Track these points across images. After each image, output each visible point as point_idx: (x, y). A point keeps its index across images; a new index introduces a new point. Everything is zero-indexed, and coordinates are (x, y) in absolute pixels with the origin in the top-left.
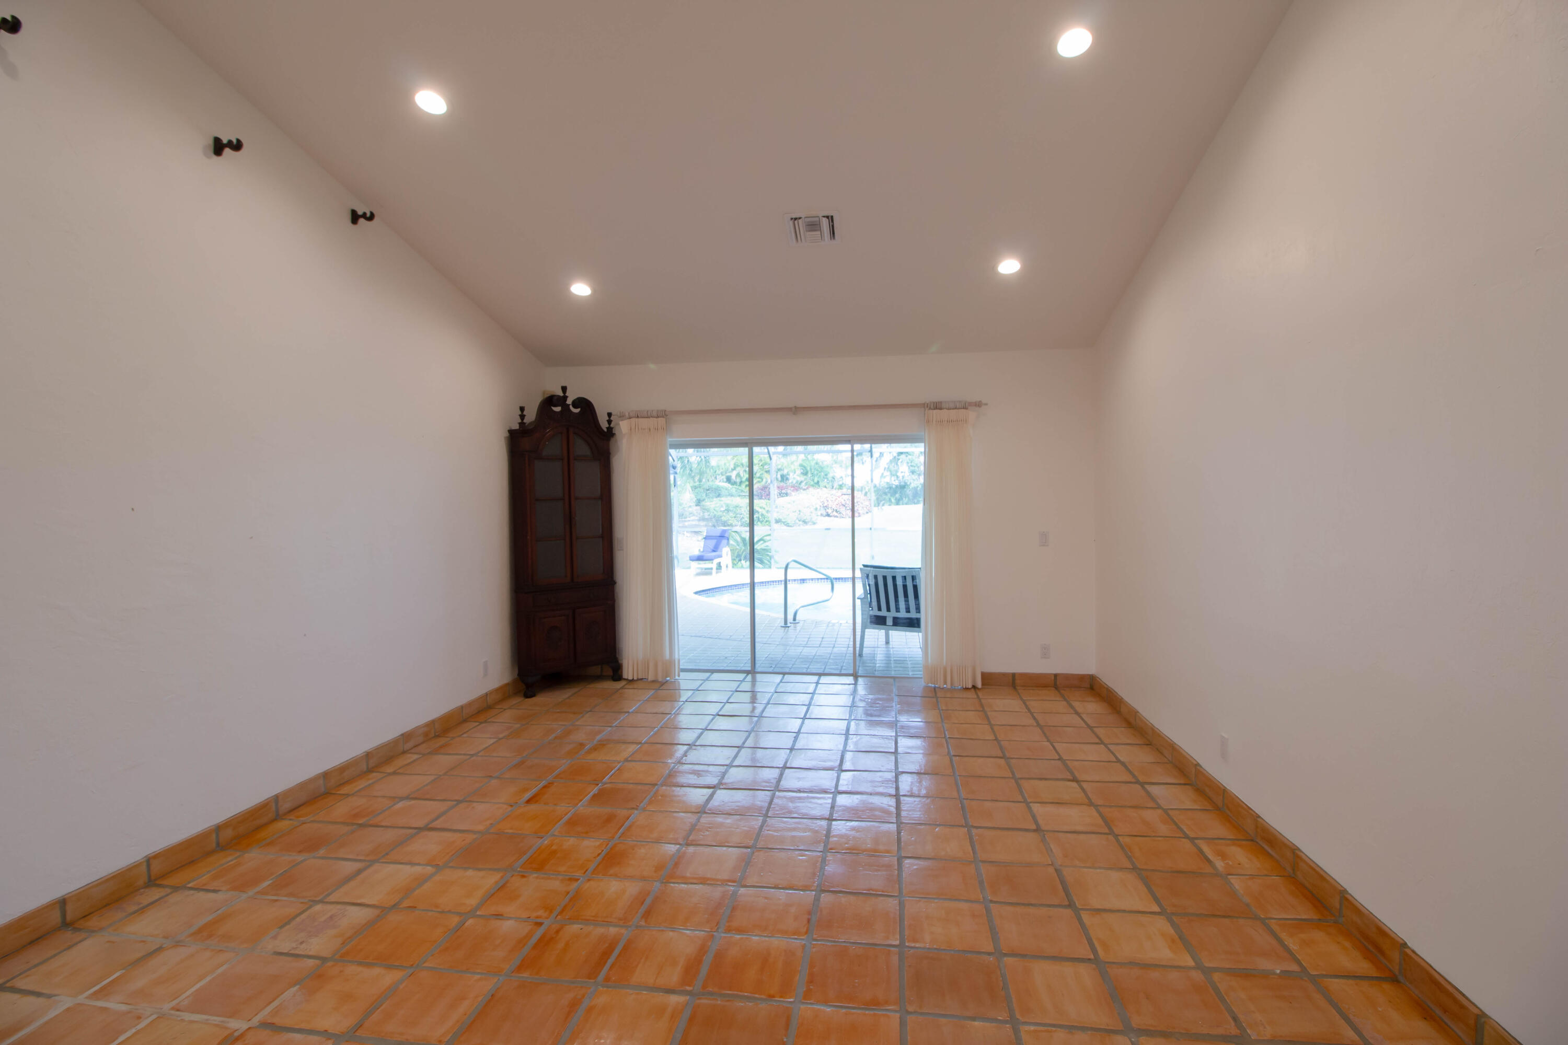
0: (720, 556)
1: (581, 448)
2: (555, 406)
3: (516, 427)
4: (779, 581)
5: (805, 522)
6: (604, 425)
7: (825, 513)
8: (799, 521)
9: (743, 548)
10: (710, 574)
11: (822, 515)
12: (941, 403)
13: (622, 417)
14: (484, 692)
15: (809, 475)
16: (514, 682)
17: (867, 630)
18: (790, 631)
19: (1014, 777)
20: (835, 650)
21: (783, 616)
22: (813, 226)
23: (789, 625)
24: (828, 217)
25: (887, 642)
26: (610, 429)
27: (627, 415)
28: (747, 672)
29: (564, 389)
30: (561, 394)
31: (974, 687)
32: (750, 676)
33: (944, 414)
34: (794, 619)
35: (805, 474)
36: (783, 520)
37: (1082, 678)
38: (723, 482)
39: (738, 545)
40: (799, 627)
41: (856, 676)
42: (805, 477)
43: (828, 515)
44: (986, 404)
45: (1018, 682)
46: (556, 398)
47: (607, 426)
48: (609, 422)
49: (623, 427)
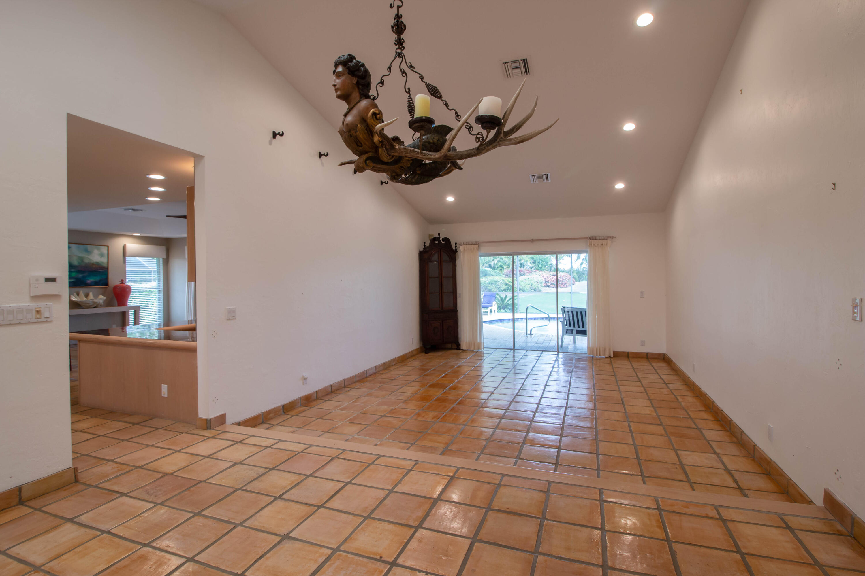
0: (492, 306)
1: (445, 257)
2: (436, 241)
3: (422, 249)
4: (522, 319)
5: (535, 290)
6: (454, 248)
7: (546, 285)
8: (531, 289)
9: (502, 303)
10: (487, 315)
11: (545, 286)
12: (595, 237)
13: (461, 244)
14: (412, 350)
15: (537, 263)
16: (421, 348)
17: (564, 336)
18: (528, 338)
19: (616, 380)
20: (550, 345)
21: (525, 332)
22: (540, 177)
23: (528, 335)
24: (546, 175)
25: (575, 343)
26: (456, 249)
27: (463, 243)
28: (512, 349)
29: (439, 234)
30: (438, 236)
31: (610, 357)
32: (512, 351)
33: (597, 242)
34: (531, 333)
35: (534, 263)
36: (522, 289)
37: (659, 354)
38: (487, 268)
39: (499, 302)
40: (533, 336)
41: (558, 352)
42: (534, 264)
43: (548, 286)
44: (615, 237)
45: (630, 355)
46: (436, 238)
47: (455, 248)
48: (456, 246)
49: (461, 248)
